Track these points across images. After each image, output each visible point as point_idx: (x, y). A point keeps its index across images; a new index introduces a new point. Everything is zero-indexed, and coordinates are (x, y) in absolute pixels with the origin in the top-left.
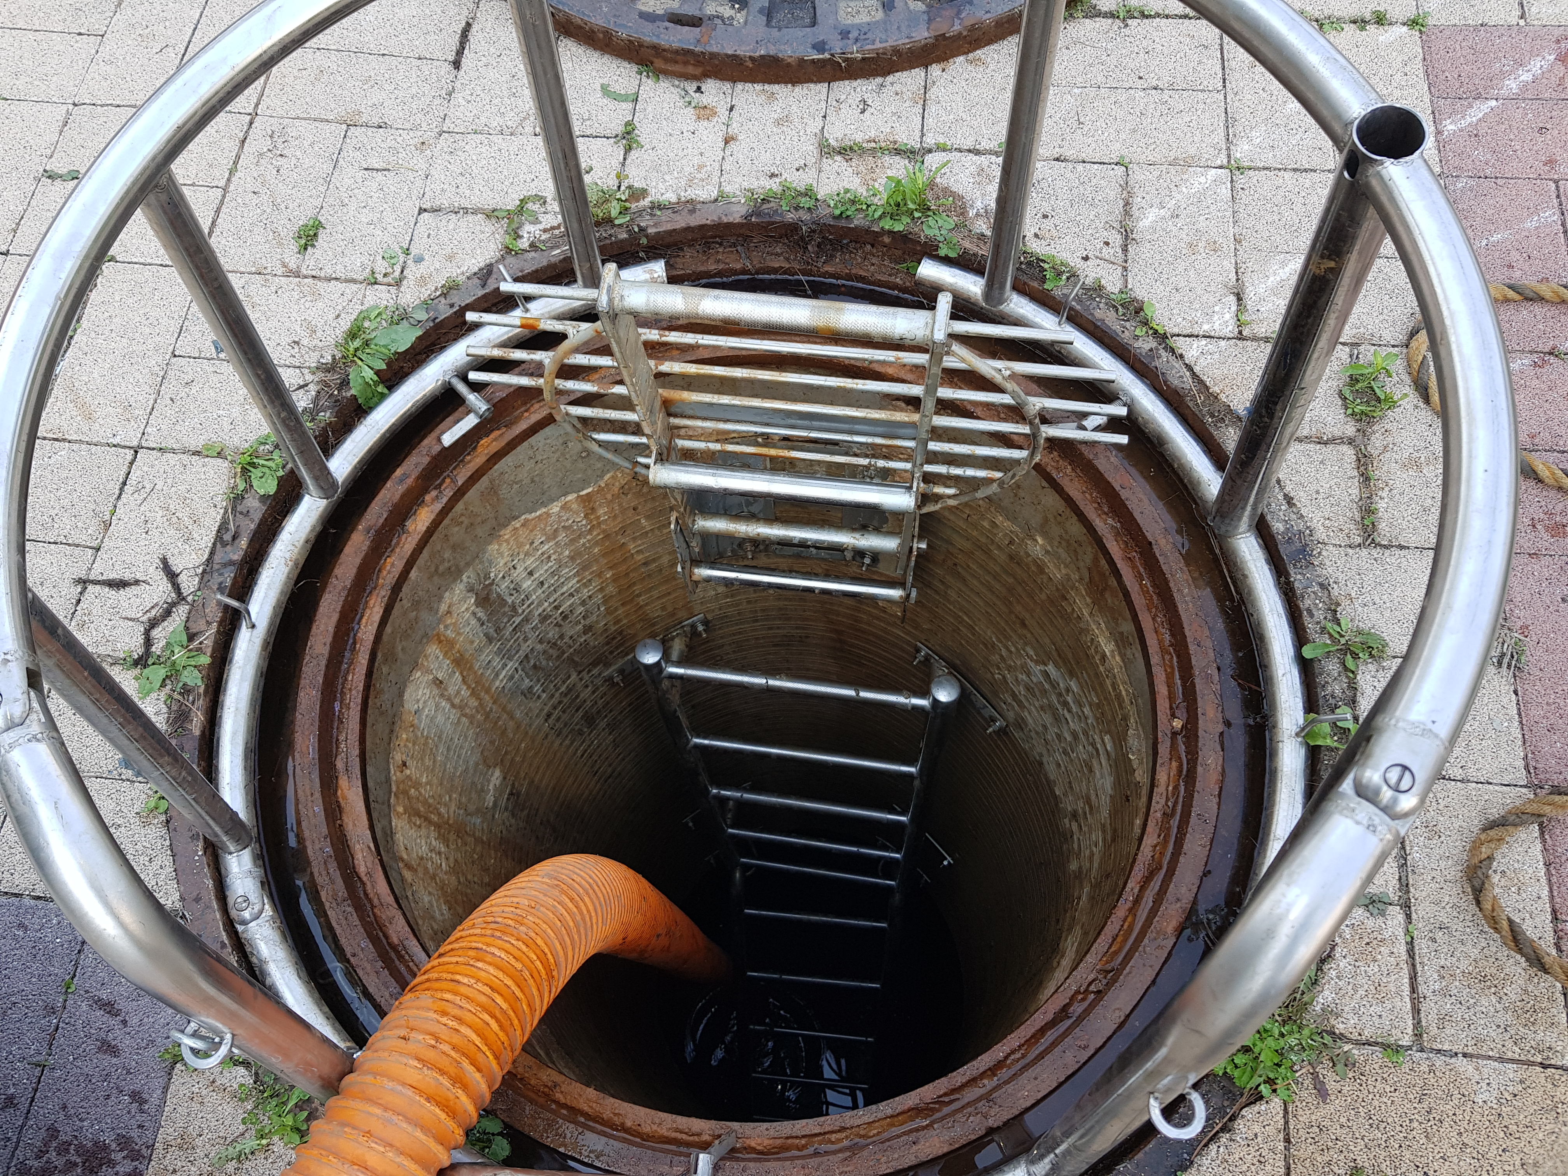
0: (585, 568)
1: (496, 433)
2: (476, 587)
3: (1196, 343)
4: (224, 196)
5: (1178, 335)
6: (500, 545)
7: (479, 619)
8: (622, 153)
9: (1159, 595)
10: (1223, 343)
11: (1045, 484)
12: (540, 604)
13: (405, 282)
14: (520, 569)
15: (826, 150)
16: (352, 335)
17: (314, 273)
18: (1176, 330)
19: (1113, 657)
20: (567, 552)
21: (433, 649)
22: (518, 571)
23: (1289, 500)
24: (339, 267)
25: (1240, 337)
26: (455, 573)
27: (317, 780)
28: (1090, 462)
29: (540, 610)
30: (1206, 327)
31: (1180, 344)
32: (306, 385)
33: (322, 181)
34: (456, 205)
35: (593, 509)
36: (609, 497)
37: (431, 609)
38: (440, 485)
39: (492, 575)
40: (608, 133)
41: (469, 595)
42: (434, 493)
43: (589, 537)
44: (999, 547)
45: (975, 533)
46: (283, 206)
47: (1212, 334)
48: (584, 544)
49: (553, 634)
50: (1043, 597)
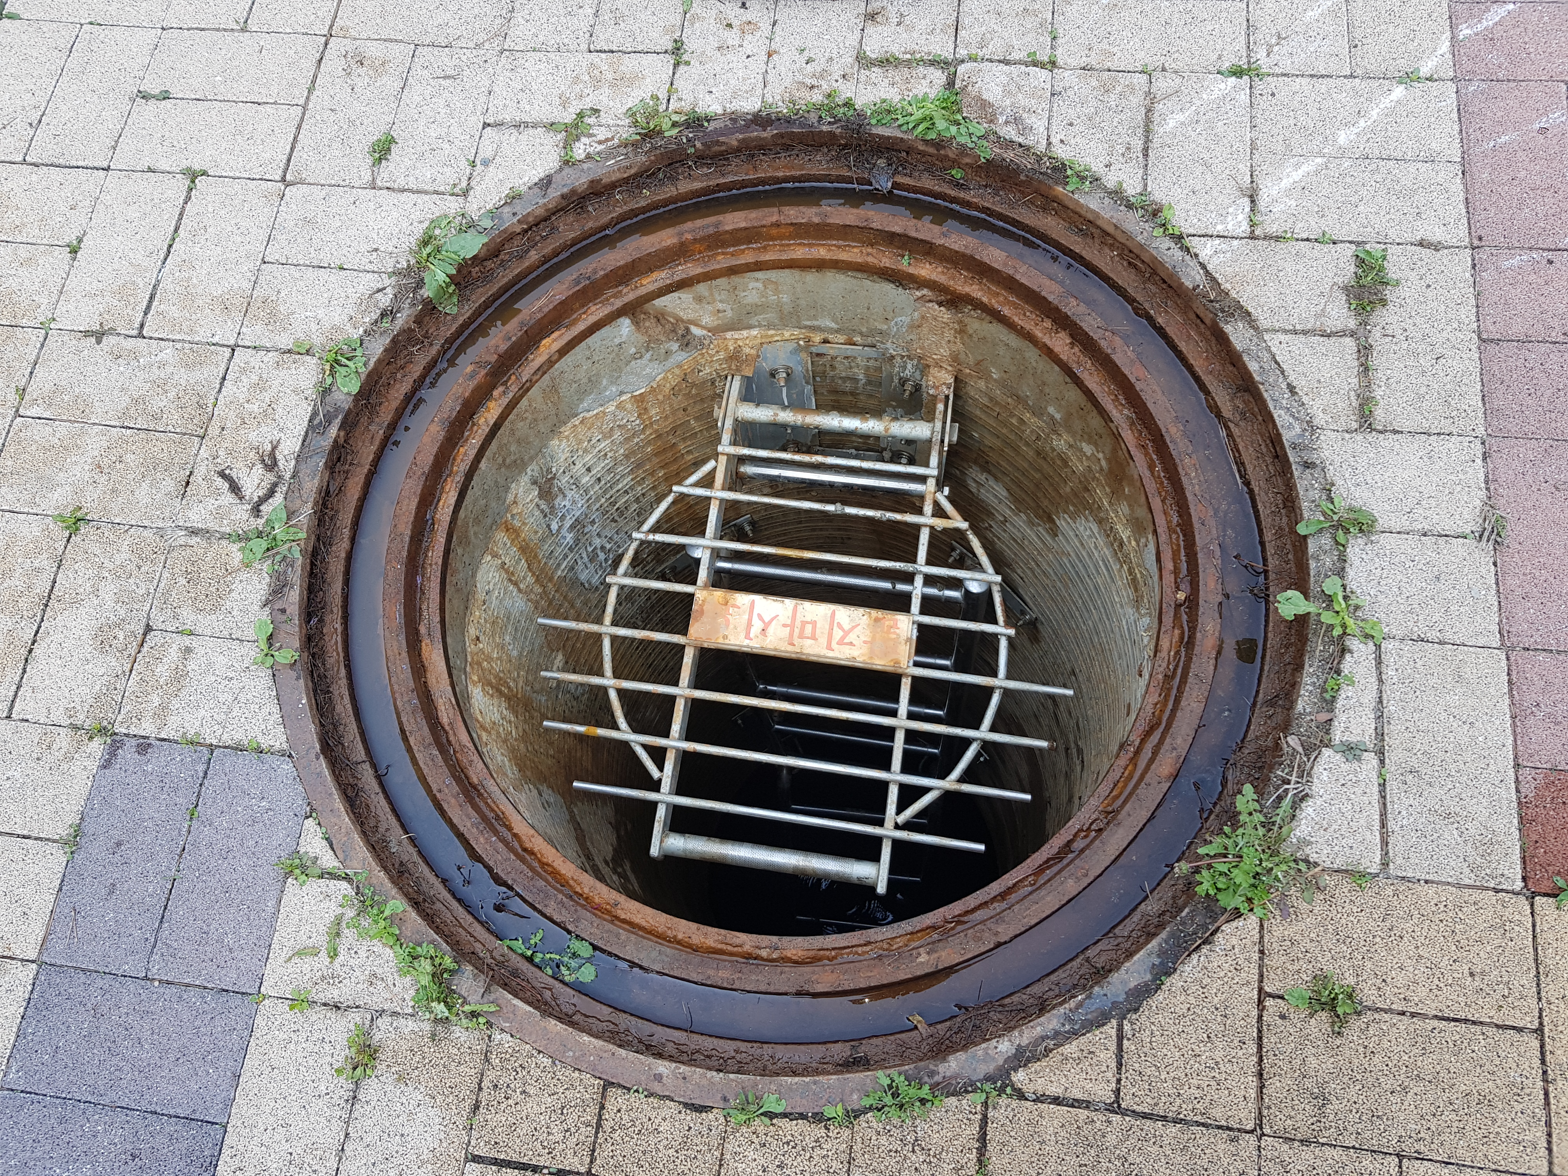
0: (639, 466)
1: (556, 335)
2: (540, 480)
3: (1210, 243)
4: (304, 114)
5: (1194, 236)
6: (560, 441)
7: (542, 511)
8: (671, 67)
9: (1168, 479)
10: (1235, 243)
11: (1068, 379)
12: (598, 499)
13: (471, 193)
14: (579, 465)
15: (863, 61)
16: (425, 243)
17: (388, 185)
18: (1192, 231)
19: (1130, 543)
20: (622, 451)
21: (501, 536)
22: (577, 467)
23: (1292, 389)
24: (411, 178)
25: (1252, 237)
26: (519, 466)
27: (404, 642)
28: (1108, 355)
29: (598, 505)
30: (1220, 227)
31: (1194, 243)
32: (384, 289)
33: (393, 99)
34: (517, 119)
35: (646, 409)
36: (660, 397)
37: (499, 498)
38: (507, 381)
39: (554, 469)
40: (658, 49)
41: (534, 487)
42: (501, 389)
43: (642, 437)
44: (1027, 444)
45: (1004, 431)
46: (358, 122)
47: (1226, 234)
48: (637, 443)
50: (1068, 490)
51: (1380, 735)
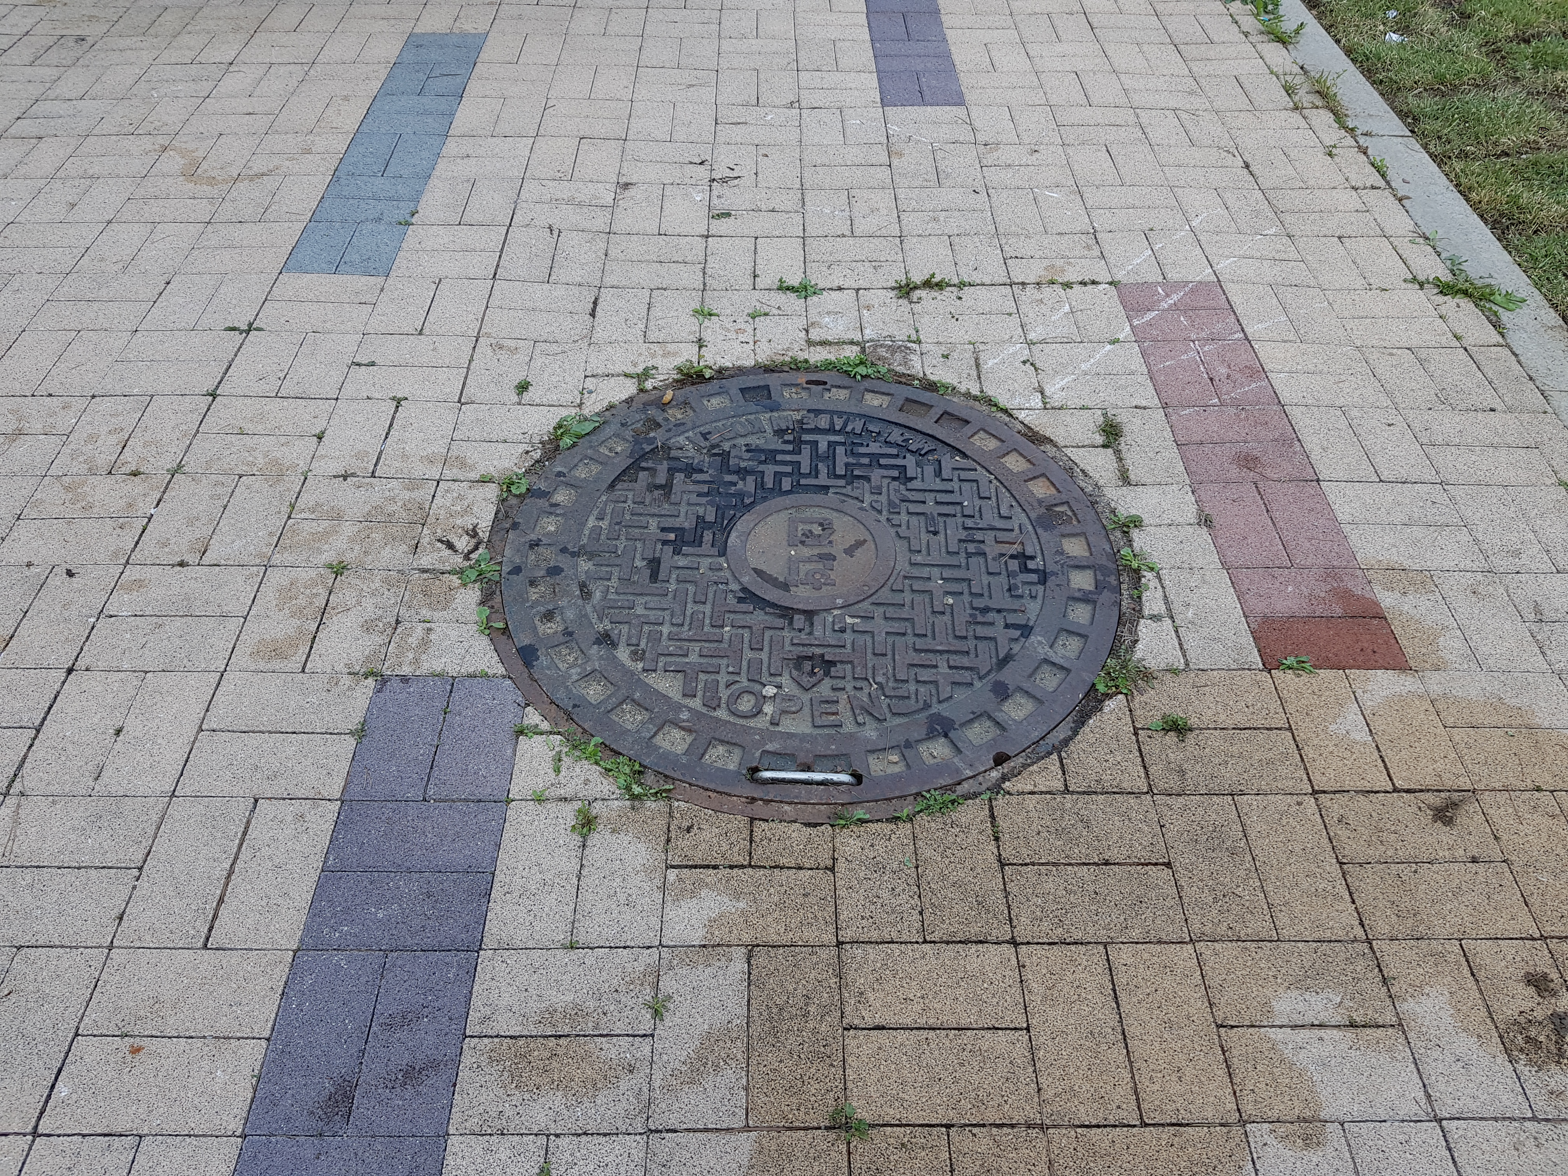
3: (1023, 412)
4: (468, 372)
8: (698, 348)
10: (1037, 411)
13: (584, 405)
15: (810, 343)
16: (558, 427)
18: (1011, 407)
23: (1083, 471)
25: (1045, 408)
30: (1027, 405)
31: (1015, 413)
32: (535, 450)
33: (525, 364)
34: (606, 373)
40: (687, 341)
46: (505, 375)
51: (1169, 610)
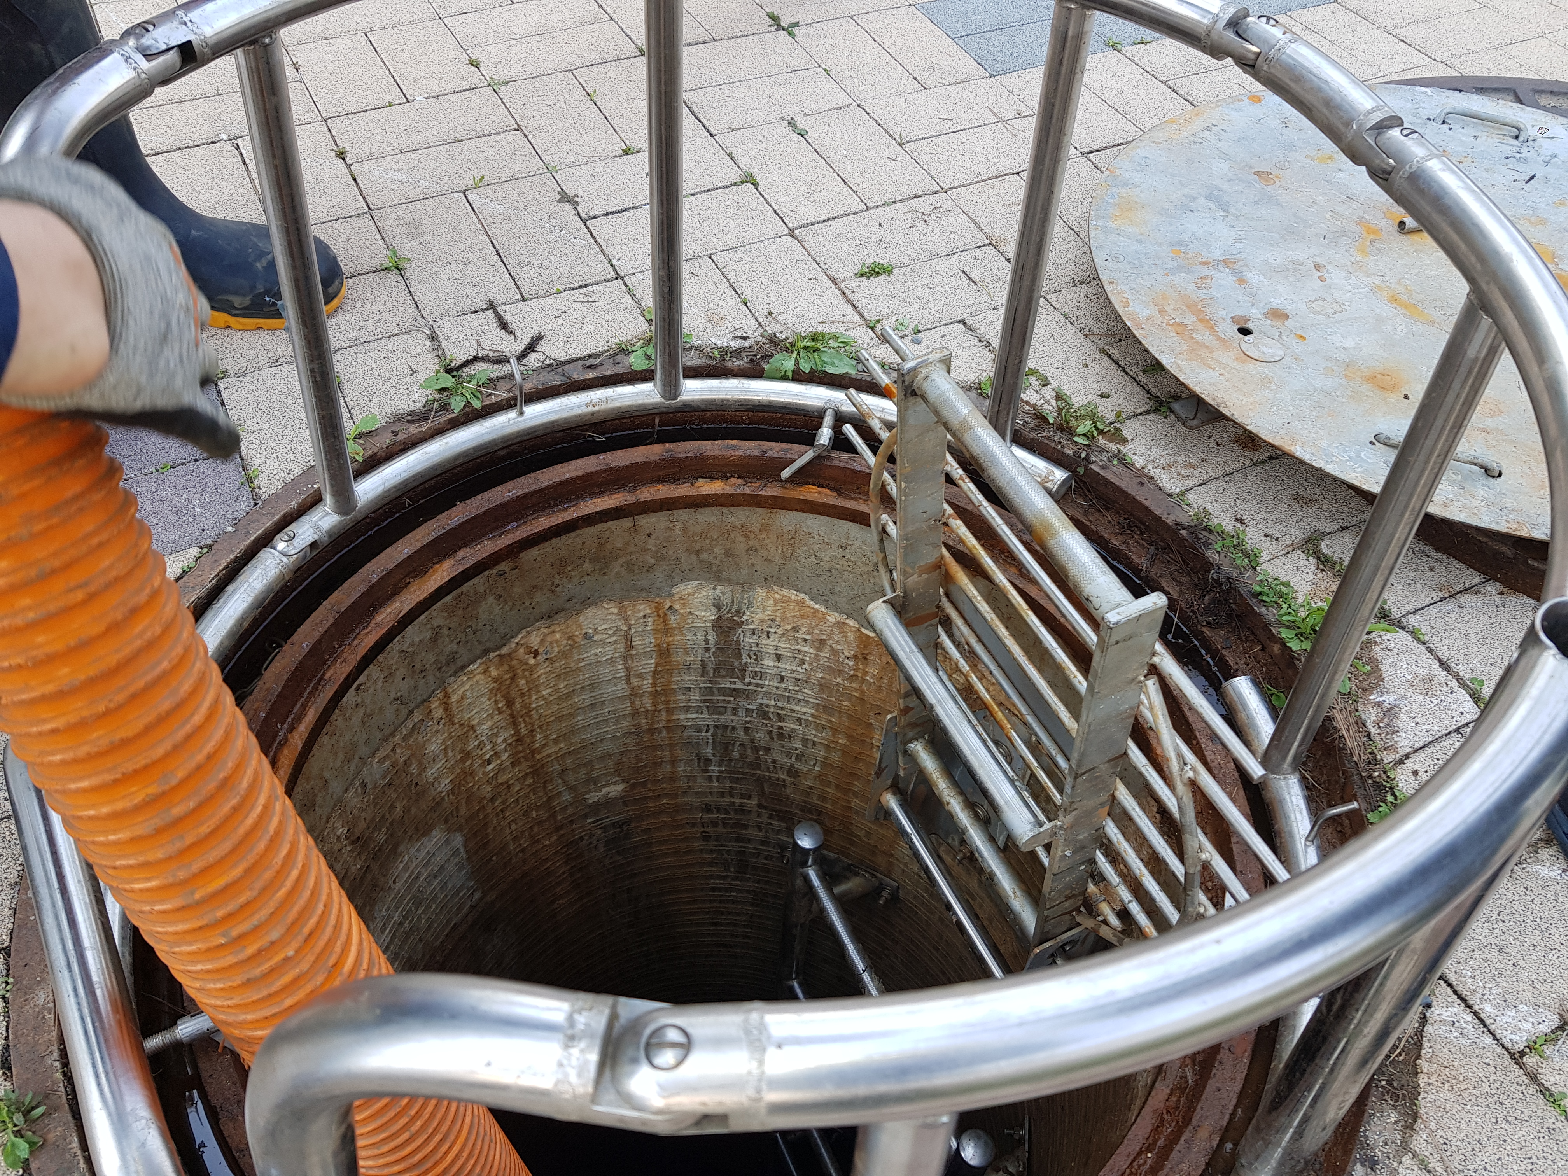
0: (826, 709)
1: (826, 491)
2: (724, 610)
3: (1459, 1009)
4: (861, 211)
5: (1450, 985)
6: (768, 597)
7: (707, 642)
8: (1144, 409)
10: (1489, 1041)
12: (768, 695)
14: (772, 641)
15: (1310, 547)
16: (814, 337)
17: (846, 291)
20: (820, 675)
21: (645, 610)
22: (768, 641)
24: (866, 301)
25: (1516, 1057)
26: (714, 575)
27: (432, 537)
29: (764, 702)
30: (1488, 1008)
32: (750, 338)
33: (927, 253)
34: (987, 337)
35: (864, 657)
37: (670, 577)
38: (750, 481)
39: (745, 618)
40: (1154, 391)
41: (713, 608)
42: (740, 481)
43: (846, 682)
47: (1488, 1022)
48: (838, 685)
49: (760, 736)
